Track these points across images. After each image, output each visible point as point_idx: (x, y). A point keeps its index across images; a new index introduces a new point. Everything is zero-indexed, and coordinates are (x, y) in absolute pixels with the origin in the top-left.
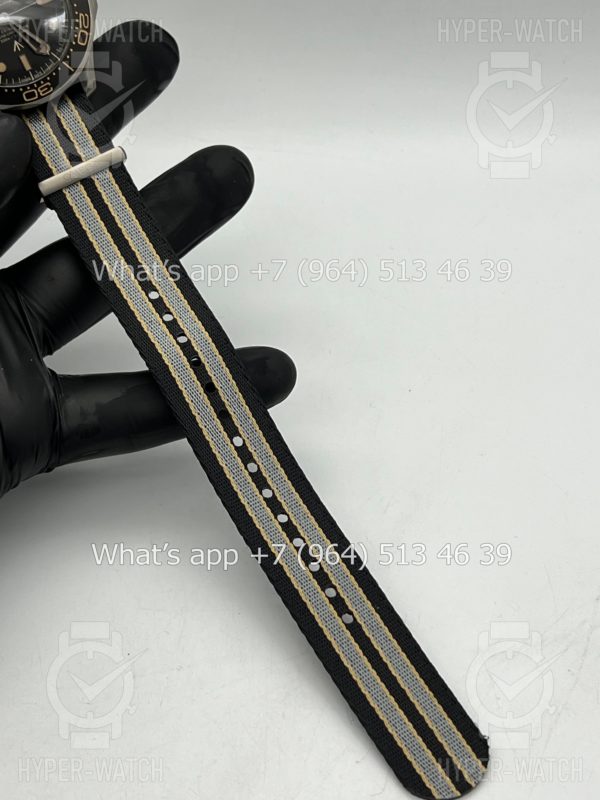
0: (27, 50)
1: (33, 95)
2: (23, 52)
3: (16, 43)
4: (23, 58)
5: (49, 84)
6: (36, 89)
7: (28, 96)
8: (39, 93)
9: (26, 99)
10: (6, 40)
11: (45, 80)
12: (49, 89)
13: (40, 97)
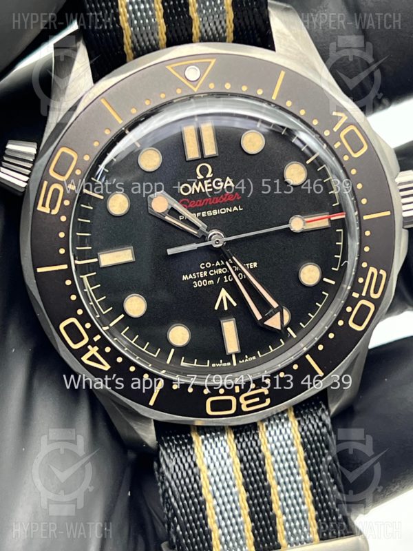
0: (240, 313)
1: (226, 405)
2: (230, 313)
3: (224, 294)
4: (229, 329)
5: (265, 391)
6: (237, 396)
7: (216, 406)
8: (239, 404)
9: (209, 411)
10: (205, 283)
11: (259, 383)
12: (262, 401)
13: (239, 412)
